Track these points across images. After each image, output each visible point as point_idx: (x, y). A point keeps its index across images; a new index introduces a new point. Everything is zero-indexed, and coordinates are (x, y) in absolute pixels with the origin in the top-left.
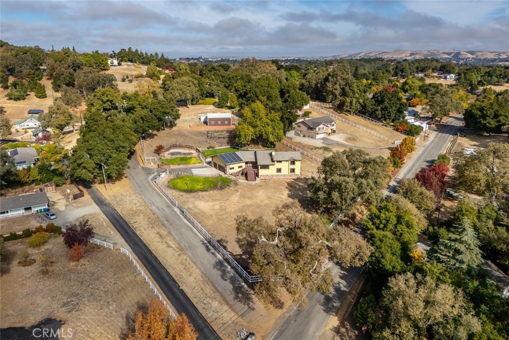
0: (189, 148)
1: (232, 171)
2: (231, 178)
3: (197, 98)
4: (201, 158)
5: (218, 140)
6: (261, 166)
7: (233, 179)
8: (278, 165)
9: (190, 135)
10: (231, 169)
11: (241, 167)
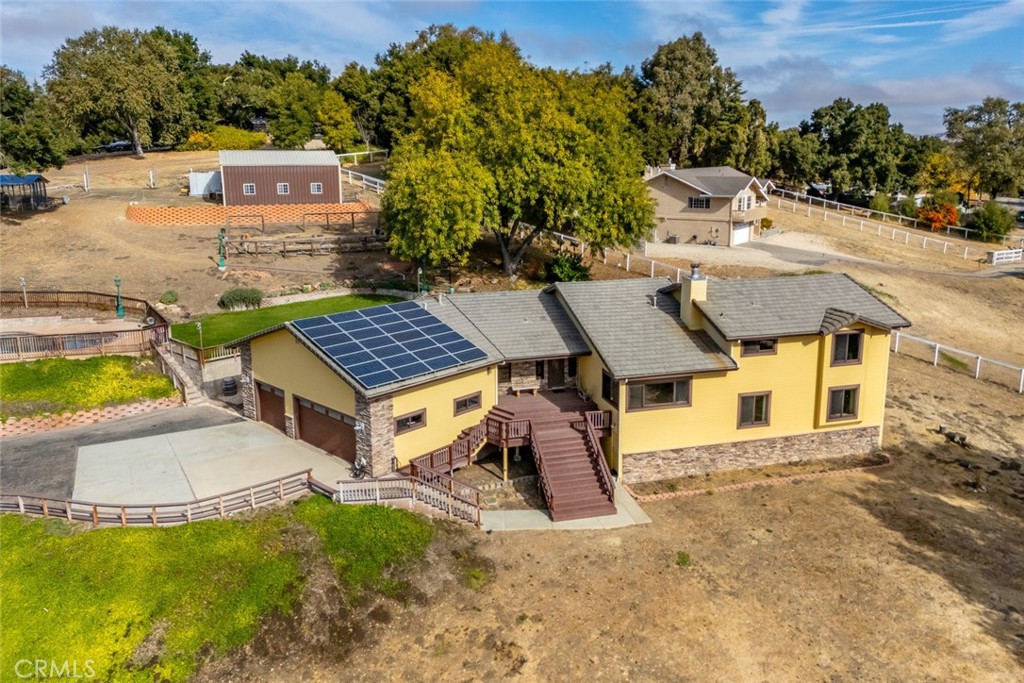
0: (102, 308)
1: (409, 447)
2: (410, 504)
3: (177, 121)
4: (171, 359)
5: (280, 263)
6: (632, 383)
7: (431, 512)
8: (751, 373)
9: (121, 243)
10: (403, 426)
11: (473, 401)
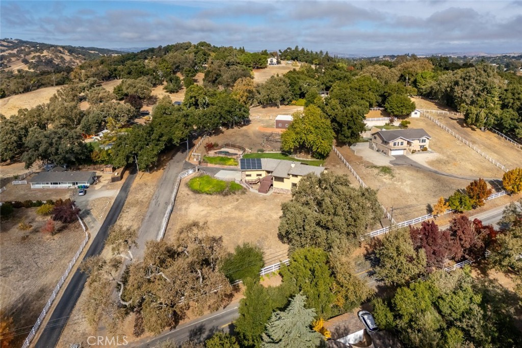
0: (240, 149)
1: (248, 178)
2: (243, 185)
3: (288, 98)
6: (275, 177)
7: (245, 187)
8: (293, 180)
9: (252, 135)
10: (247, 175)
11: (260, 175)
